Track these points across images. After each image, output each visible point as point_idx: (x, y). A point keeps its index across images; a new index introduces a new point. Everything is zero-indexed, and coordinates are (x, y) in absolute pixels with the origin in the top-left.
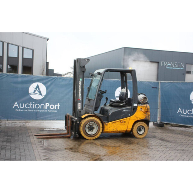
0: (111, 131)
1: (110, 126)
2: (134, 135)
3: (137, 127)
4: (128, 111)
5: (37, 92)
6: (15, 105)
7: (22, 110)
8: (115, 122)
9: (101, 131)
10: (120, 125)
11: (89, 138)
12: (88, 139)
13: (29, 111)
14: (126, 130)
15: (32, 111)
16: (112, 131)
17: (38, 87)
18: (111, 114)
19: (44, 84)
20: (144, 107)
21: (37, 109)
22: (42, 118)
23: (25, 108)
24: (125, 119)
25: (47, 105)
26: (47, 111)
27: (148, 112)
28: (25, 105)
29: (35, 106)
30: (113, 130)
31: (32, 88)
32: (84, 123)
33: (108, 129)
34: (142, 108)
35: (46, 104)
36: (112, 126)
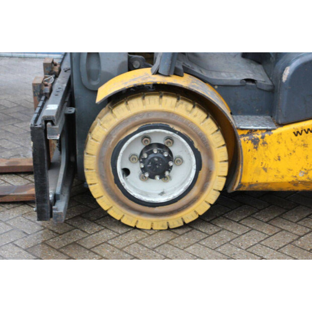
1: (283, 151)
18: (295, 73)
30: (304, 178)
32: (108, 136)
33: (265, 170)
36: (300, 150)
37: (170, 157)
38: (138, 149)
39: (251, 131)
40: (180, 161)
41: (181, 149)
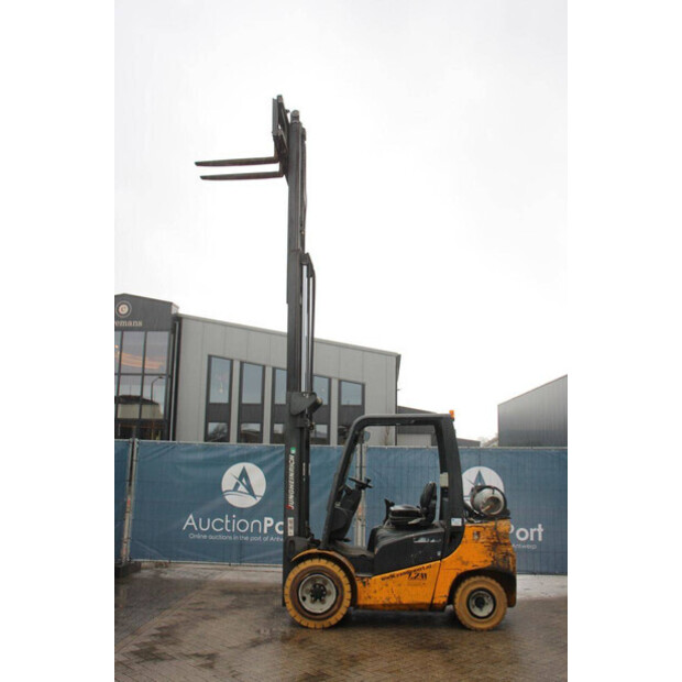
0: (380, 602)
1: (377, 589)
2: (460, 618)
3: (468, 591)
4: (433, 541)
5: (241, 488)
6: (187, 523)
7: (205, 537)
8: (393, 576)
9: (346, 603)
10: (409, 585)
11: (311, 624)
12: (307, 627)
13: (221, 537)
14: (428, 600)
15: (230, 538)
16: (384, 605)
17: (244, 475)
18: (381, 550)
19: (260, 466)
20: (485, 528)
21: (242, 534)
22: (254, 557)
23: (211, 531)
24: (425, 565)
25: (269, 522)
26: (267, 539)
27: (500, 543)
28: (212, 524)
29: (236, 525)
30: (387, 602)
31: (230, 478)
32: (295, 578)
33: (370, 597)
34: (478, 533)
35: (266, 519)
36: (385, 588)
37: (325, 589)
38: (310, 587)
39: (362, 578)
40: (330, 593)
41: (330, 587)
